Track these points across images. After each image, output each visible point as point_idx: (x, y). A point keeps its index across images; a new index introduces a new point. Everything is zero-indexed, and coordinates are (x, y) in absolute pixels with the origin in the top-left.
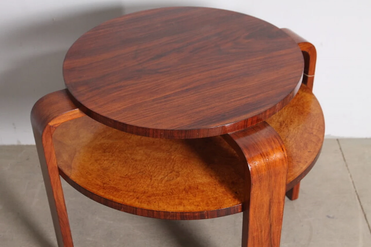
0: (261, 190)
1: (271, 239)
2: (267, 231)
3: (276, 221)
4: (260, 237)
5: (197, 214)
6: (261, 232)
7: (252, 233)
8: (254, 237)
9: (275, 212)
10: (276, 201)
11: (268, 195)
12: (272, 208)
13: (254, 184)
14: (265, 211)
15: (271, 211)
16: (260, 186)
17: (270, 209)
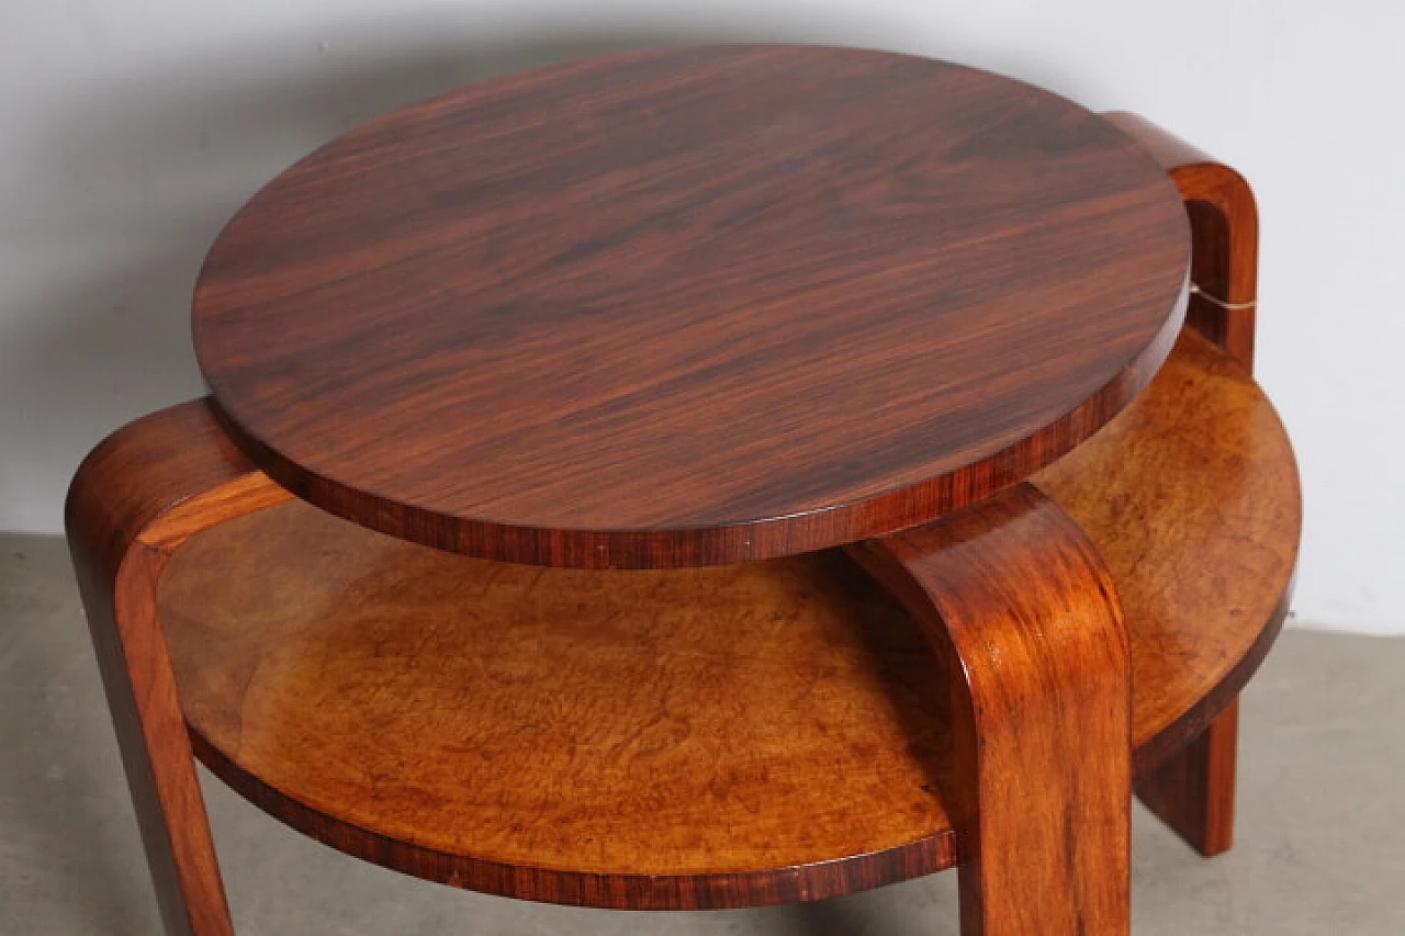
0: (1022, 764)
3: (1101, 905)
9: (1093, 863)
10: (1091, 813)
11: (1055, 789)
12: (1079, 847)
13: (989, 739)
14: (1049, 860)
15: (1077, 858)
16: (1018, 750)
17: (1069, 852)
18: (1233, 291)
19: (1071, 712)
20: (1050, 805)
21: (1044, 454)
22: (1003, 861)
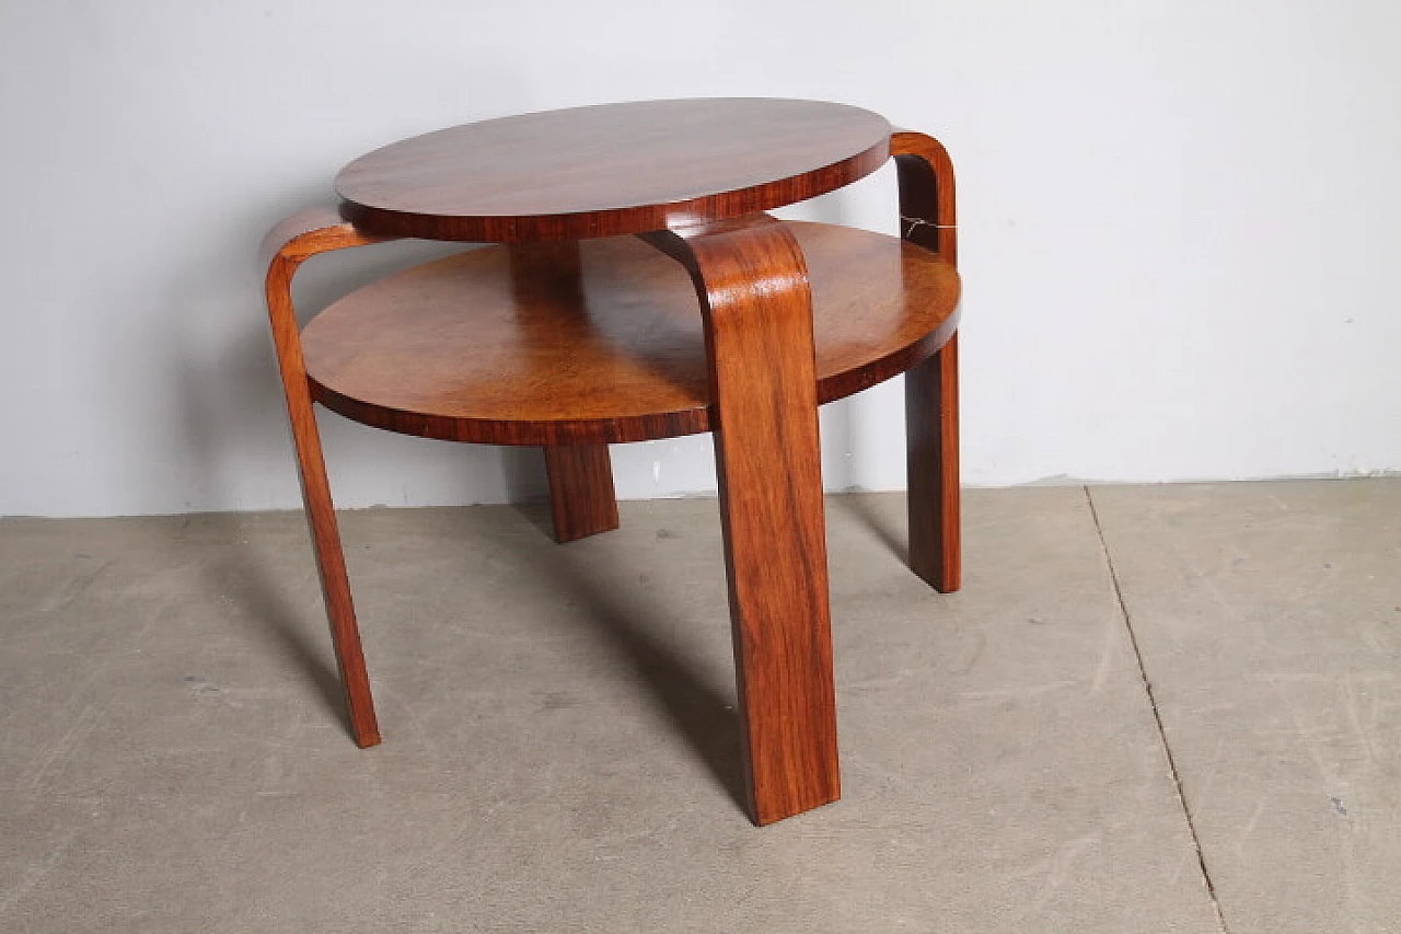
0: (743, 356)
1: (796, 525)
2: (781, 494)
3: (802, 467)
4: (762, 508)
5: (595, 427)
6: (765, 492)
7: (739, 492)
8: (745, 505)
9: (794, 437)
10: (791, 401)
11: (765, 377)
12: (785, 422)
13: (720, 330)
14: (766, 430)
15: (784, 432)
16: (740, 342)
17: (779, 425)
18: (941, 217)
19: (774, 326)
20: (763, 388)
21: (774, 199)
22: (735, 420)
